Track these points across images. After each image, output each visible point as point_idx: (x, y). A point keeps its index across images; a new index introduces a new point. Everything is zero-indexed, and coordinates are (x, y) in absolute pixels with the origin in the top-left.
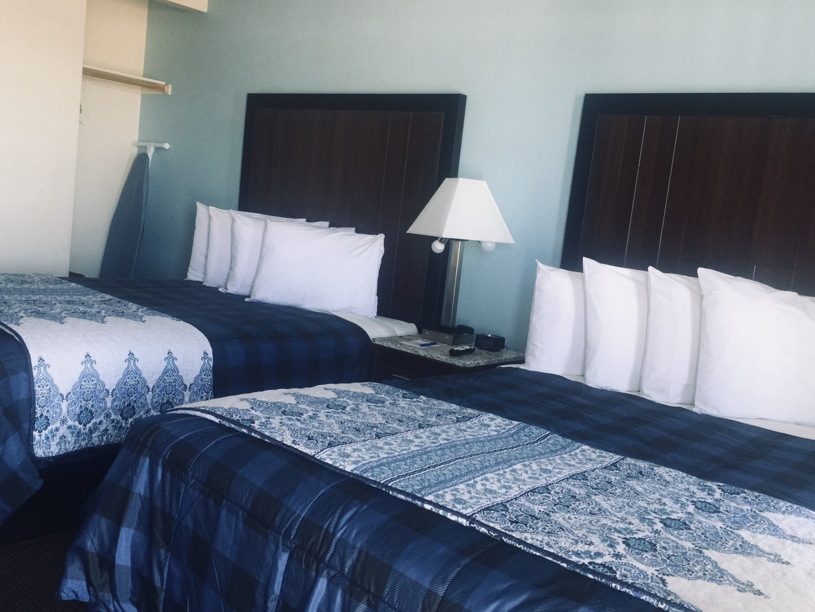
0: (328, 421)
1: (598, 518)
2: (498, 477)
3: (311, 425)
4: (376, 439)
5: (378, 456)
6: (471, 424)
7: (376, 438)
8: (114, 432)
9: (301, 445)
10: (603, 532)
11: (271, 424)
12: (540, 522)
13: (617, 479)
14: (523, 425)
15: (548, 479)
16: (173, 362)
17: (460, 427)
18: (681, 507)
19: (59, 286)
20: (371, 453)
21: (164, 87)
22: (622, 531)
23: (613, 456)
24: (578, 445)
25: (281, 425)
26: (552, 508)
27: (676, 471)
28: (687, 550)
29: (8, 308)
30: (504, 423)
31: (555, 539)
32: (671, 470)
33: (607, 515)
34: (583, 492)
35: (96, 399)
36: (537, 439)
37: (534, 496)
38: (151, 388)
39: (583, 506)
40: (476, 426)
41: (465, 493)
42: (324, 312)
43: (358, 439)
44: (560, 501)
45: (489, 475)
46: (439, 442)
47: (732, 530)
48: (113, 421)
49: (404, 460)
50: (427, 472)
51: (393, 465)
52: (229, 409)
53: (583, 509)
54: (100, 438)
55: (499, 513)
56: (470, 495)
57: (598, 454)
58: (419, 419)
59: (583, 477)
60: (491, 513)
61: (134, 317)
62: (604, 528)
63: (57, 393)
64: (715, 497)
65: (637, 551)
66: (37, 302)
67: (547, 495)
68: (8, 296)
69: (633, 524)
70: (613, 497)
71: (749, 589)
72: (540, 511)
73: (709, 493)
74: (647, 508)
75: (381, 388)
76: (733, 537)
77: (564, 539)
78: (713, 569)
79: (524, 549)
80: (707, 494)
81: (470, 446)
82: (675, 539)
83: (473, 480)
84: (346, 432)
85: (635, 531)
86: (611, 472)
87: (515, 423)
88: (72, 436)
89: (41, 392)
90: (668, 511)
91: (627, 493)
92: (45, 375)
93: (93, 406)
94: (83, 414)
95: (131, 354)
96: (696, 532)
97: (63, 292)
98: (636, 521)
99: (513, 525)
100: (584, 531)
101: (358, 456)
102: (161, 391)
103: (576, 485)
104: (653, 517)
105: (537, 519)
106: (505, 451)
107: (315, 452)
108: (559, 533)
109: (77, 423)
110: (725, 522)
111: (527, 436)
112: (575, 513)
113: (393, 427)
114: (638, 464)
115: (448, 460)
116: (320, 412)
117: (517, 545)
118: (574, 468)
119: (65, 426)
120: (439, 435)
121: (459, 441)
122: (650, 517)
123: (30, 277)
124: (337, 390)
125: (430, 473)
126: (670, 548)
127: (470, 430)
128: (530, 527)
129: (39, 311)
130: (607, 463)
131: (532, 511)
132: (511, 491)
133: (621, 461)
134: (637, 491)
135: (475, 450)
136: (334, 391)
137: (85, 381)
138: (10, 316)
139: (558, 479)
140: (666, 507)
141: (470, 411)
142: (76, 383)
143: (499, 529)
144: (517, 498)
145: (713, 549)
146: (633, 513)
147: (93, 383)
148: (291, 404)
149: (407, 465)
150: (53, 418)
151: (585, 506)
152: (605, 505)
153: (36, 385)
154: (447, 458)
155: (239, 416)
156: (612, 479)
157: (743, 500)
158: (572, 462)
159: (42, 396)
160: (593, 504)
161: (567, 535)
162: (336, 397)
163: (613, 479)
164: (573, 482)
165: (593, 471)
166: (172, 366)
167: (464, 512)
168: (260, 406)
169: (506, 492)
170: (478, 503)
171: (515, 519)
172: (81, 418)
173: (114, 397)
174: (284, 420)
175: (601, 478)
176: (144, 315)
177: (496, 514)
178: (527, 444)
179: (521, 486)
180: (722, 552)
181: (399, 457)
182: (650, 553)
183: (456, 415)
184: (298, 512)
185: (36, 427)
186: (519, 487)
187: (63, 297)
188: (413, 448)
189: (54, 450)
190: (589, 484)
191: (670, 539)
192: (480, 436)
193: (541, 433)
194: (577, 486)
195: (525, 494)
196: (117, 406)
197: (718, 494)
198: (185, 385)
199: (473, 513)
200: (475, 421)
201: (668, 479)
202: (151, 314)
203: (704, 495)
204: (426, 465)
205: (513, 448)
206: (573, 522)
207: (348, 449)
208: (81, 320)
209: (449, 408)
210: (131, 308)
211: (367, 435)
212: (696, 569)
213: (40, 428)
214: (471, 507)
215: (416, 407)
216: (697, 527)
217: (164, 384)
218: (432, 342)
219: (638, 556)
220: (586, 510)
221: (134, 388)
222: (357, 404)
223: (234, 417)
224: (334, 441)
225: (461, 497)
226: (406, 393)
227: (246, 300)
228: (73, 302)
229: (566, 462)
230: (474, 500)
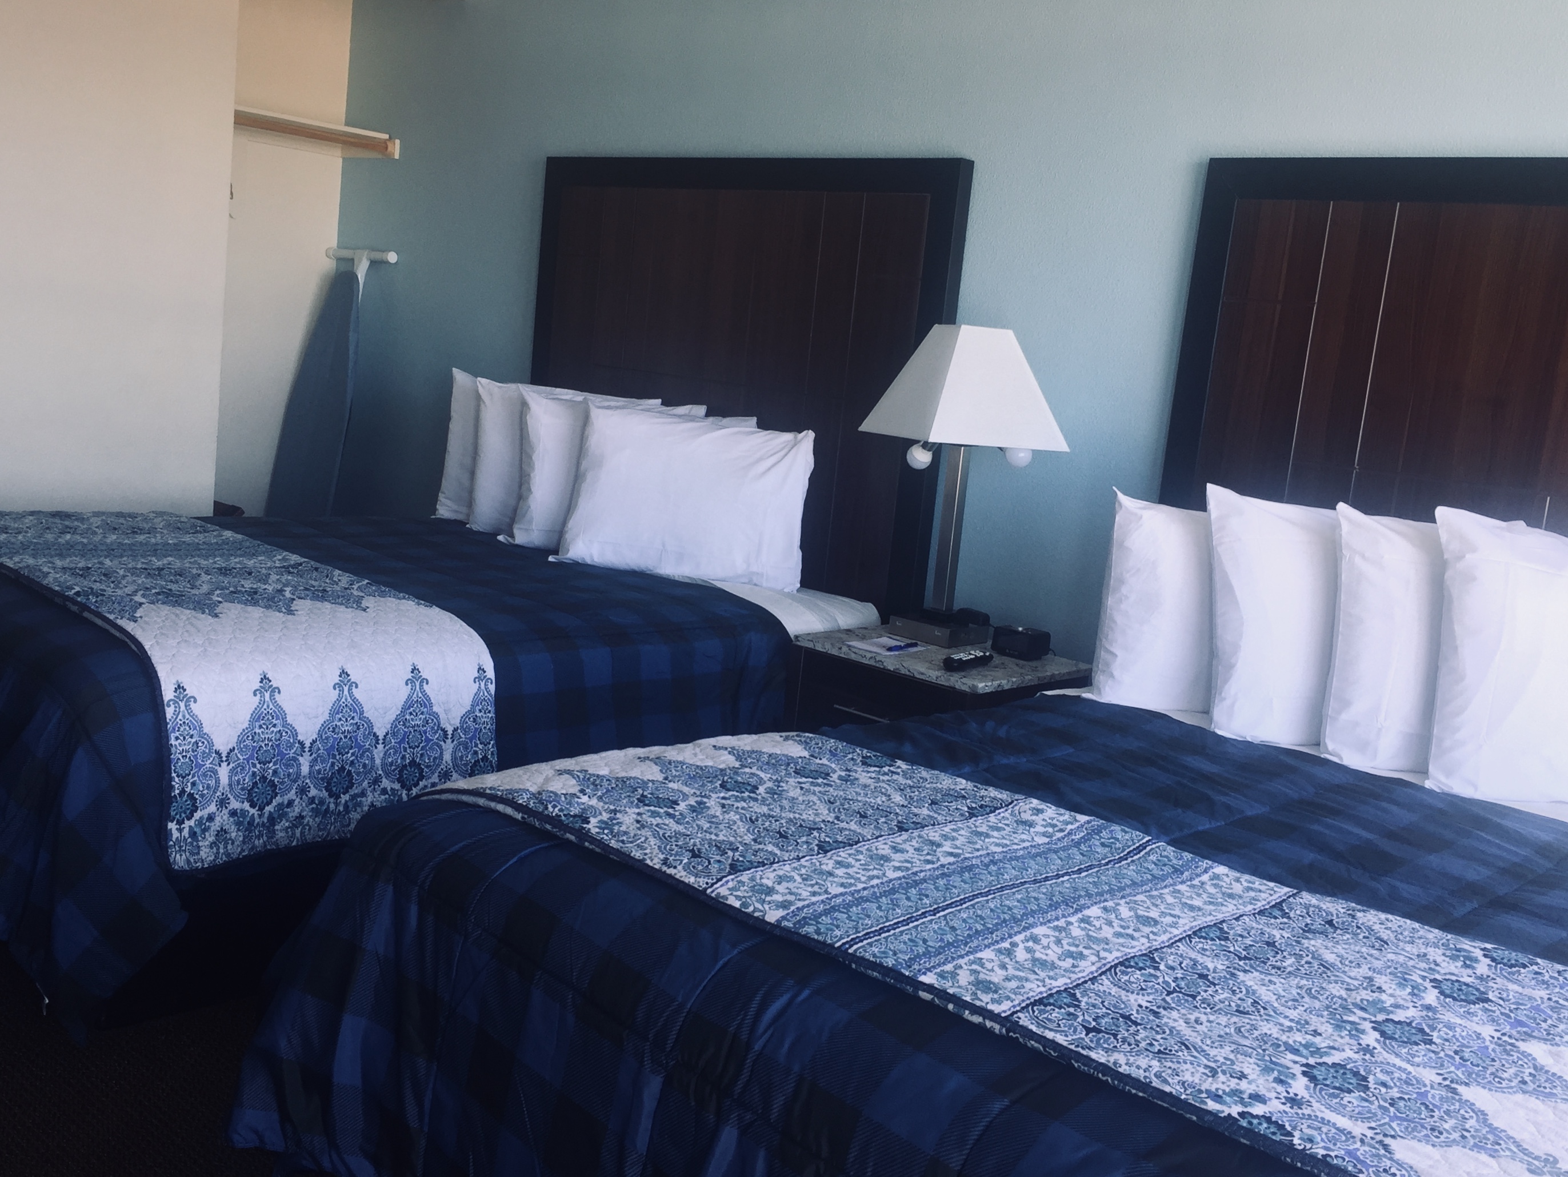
0: (727, 816)
1: (1254, 1022)
2: (1057, 934)
3: (695, 826)
4: (820, 856)
5: (826, 892)
6: (996, 821)
7: (819, 853)
8: (314, 819)
9: (680, 868)
10: (1264, 1050)
11: (619, 824)
12: (1141, 1031)
13: (1286, 935)
14: (1097, 822)
15: (1151, 936)
16: (421, 686)
17: (976, 827)
18: (1412, 994)
19: (201, 537)
20: (812, 886)
21: (386, 143)
22: (1301, 1049)
23: (1275, 889)
24: (1205, 865)
25: (638, 825)
26: (1164, 1000)
27: (1398, 918)
28: (1428, 1088)
29: (112, 585)
30: (1061, 818)
31: (1173, 1066)
32: (1390, 917)
33: (1270, 1016)
34: (1220, 965)
35: (282, 760)
36: (1125, 853)
37: (1127, 975)
38: (381, 737)
39: (1222, 997)
40: (1008, 825)
41: (995, 968)
42: (700, 583)
43: (786, 856)
44: (1178, 986)
45: (1039, 931)
46: (938, 859)
47: (1513, 1041)
48: (312, 800)
49: (876, 898)
50: (921, 924)
51: (854, 908)
52: (540, 793)
53: (1224, 1002)
54: (290, 833)
55: (1063, 1010)
56: (1004, 973)
57: (1245, 884)
58: (898, 811)
59: (1218, 934)
60: (1048, 1011)
61: (345, 599)
62: (1266, 1043)
63: (210, 749)
64: (1479, 972)
65: (1332, 1091)
66: (165, 571)
67: (1152, 971)
68: (111, 561)
69: (1320, 1034)
70: (1279, 975)
71: (1550, 1169)
72: (1140, 1006)
73: (1465, 963)
74: (1346, 1000)
75: (820, 745)
76: (1515, 1057)
77: (1188, 1066)
78: (1478, 1127)
79: (1114, 1084)
80: (1462, 967)
81: (999, 869)
82: (1404, 1065)
83: (1009, 940)
84: (761, 839)
85: (1325, 1050)
86: (1273, 921)
87: (1083, 818)
88: (239, 830)
89: (181, 749)
90: (1387, 1005)
91: (1306, 966)
92: (187, 716)
93: (275, 772)
94: (258, 788)
95: (344, 673)
96: (1443, 1050)
97: (211, 550)
98: (1326, 1029)
99: (1090, 1035)
100: (1226, 1051)
101: (787, 891)
102: (400, 743)
103: (1207, 950)
104: (1360, 1018)
105: (1136, 1024)
106: (1066, 878)
107: (707, 883)
108: (1180, 1053)
109: (246, 806)
110: (1499, 1025)
111: (1108, 846)
112: (1208, 1010)
113: (850, 830)
114: (1324, 907)
115: (958, 899)
116: (709, 797)
117: (1100, 1075)
118: (1200, 913)
119: (225, 811)
120: (939, 845)
121: (977, 857)
122: (1352, 1018)
123: (146, 519)
124: (737, 750)
125: (926, 927)
126: (1395, 1084)
127: (995, 834)
128: (1124, 1040)
129: (170, 590)
130: (1264, 903)
131: (1126, 1007)
132: (1083, 964)
133: (1291, 899)
134: (1326, 962)
135: (1008, 878)
136: (732, 751)
137: (261, 727)
138: (119, 603)
139: (1171, 939)
140: (1384, 997)
141: (993, 792)
142: (244, 730)
143: (1065, 1044)
144: (1095, 978)
145: (1479, 1084)
146: (1319, 1010)
147: (275, 730)
148: (653, 781)
149: (881, 910)
150: (202, 796)
151: (1226, 995)
152: (1265, 994)
153: (173, 736)
154: (956, 894)
155: (559, 807)
156: (1274, 936)
157: (1533, 979)
158: (1197, 902)
159: (183, 757)
160: (1241, 992)
161: (1195, 1057)
162: (737, 764)
163: (1278, 936)
164: (1201, 945)
165: (1237, 919)
166: (420, 695)
167: (996, 1008)
168: (596, 785)
169: (1074, 966)
170: (1023, 991)
171: (1094, 1023)
172: (254, 795)
173: (314, 755)
174: (644, 816)
175: (1255, 935)
176: (363, 594)
177: (1056, 1014)
178: (1107, 864)
179: (1103, 954)
180: (1496, 1091)
181: (866, 893)
182: (1357, 1094)
183: (968, 801)
184: (680, 999)
185: (173, 813)
186: (1098, 956)
187: (211, 561)
188: (891, 875)
189: (206, 855)
190: (1232, 949)
191: (1394, 1065)
192: (1015, 847)
193: (1133, 840)
194: (1208, 953)
195: (1109, 969)
196: (319, 772)
197: (1483, 967)
198: (443, 730)
199: (1013, 1010)
200: (1004, 813)
201: (1385, 935)
202: (377, 594)
203: (1456, 967)
204: (917, 910)
205: (1080, 871)
206: (1206, 1030)
207: (768, 877)
208: (250, 608)
209: (952, 787)
210: (339, 580)
211: (802, 847)
212: (1446, 1126)
213: (180, 816)
214: (1008, 998)
215: (889, 785)
216: (1445, 1036)
217: (406, 730)
218: (909, 641)
219: (1335, 1101)
220: (1230, 1005)
221: (350, 737)
222: (777, 780)
223: (551, 809)
224: (741, 859)
225: (988, 978)
226: (868, 754)
227: (551, 559)
228: (230, 570)
229: (1183, 900)
230: (1013, 984)
